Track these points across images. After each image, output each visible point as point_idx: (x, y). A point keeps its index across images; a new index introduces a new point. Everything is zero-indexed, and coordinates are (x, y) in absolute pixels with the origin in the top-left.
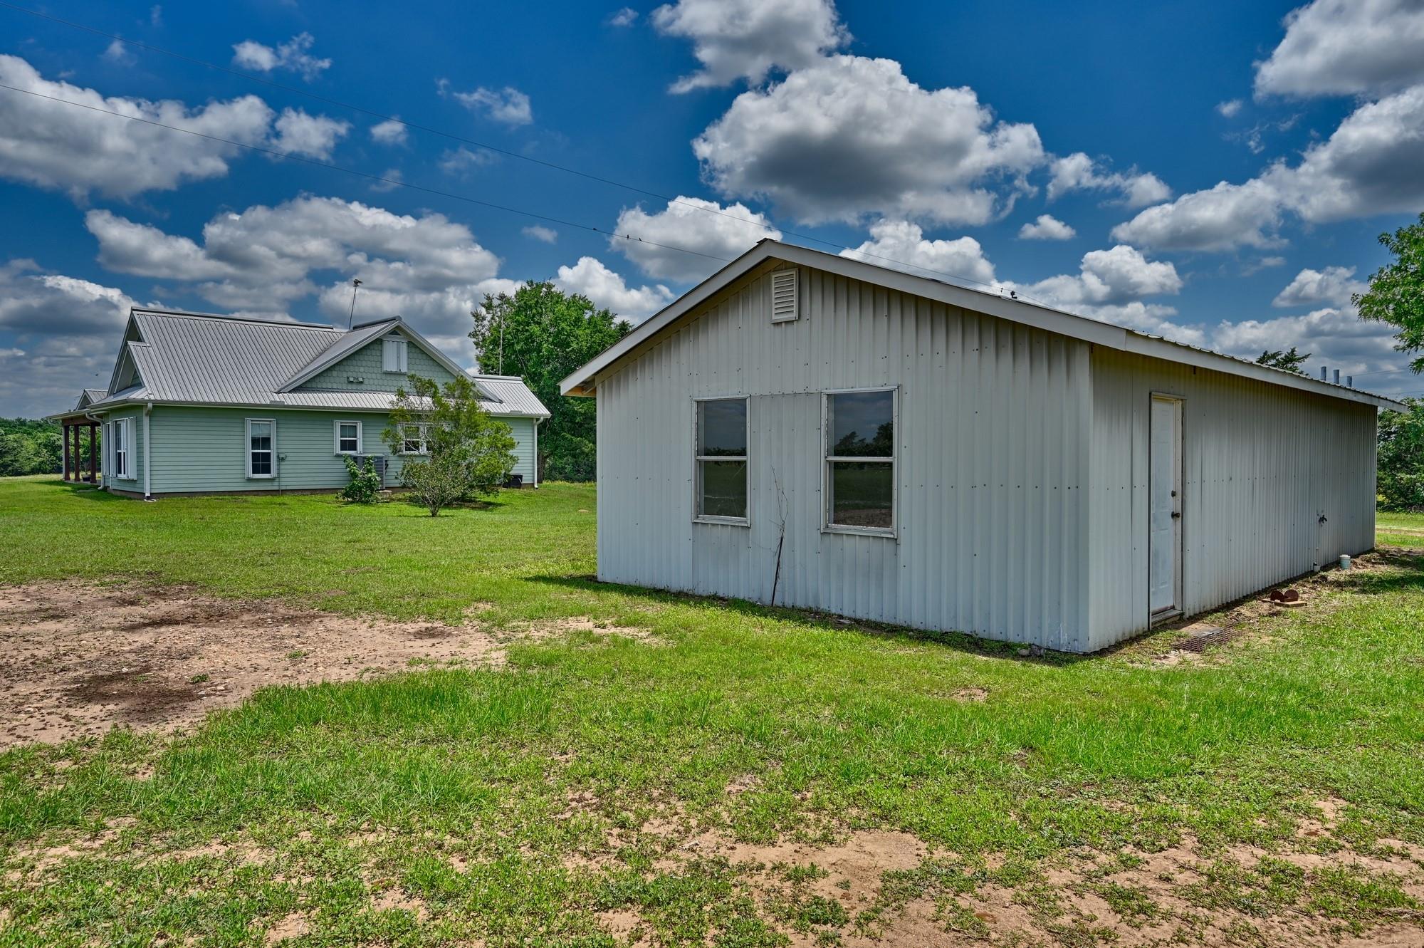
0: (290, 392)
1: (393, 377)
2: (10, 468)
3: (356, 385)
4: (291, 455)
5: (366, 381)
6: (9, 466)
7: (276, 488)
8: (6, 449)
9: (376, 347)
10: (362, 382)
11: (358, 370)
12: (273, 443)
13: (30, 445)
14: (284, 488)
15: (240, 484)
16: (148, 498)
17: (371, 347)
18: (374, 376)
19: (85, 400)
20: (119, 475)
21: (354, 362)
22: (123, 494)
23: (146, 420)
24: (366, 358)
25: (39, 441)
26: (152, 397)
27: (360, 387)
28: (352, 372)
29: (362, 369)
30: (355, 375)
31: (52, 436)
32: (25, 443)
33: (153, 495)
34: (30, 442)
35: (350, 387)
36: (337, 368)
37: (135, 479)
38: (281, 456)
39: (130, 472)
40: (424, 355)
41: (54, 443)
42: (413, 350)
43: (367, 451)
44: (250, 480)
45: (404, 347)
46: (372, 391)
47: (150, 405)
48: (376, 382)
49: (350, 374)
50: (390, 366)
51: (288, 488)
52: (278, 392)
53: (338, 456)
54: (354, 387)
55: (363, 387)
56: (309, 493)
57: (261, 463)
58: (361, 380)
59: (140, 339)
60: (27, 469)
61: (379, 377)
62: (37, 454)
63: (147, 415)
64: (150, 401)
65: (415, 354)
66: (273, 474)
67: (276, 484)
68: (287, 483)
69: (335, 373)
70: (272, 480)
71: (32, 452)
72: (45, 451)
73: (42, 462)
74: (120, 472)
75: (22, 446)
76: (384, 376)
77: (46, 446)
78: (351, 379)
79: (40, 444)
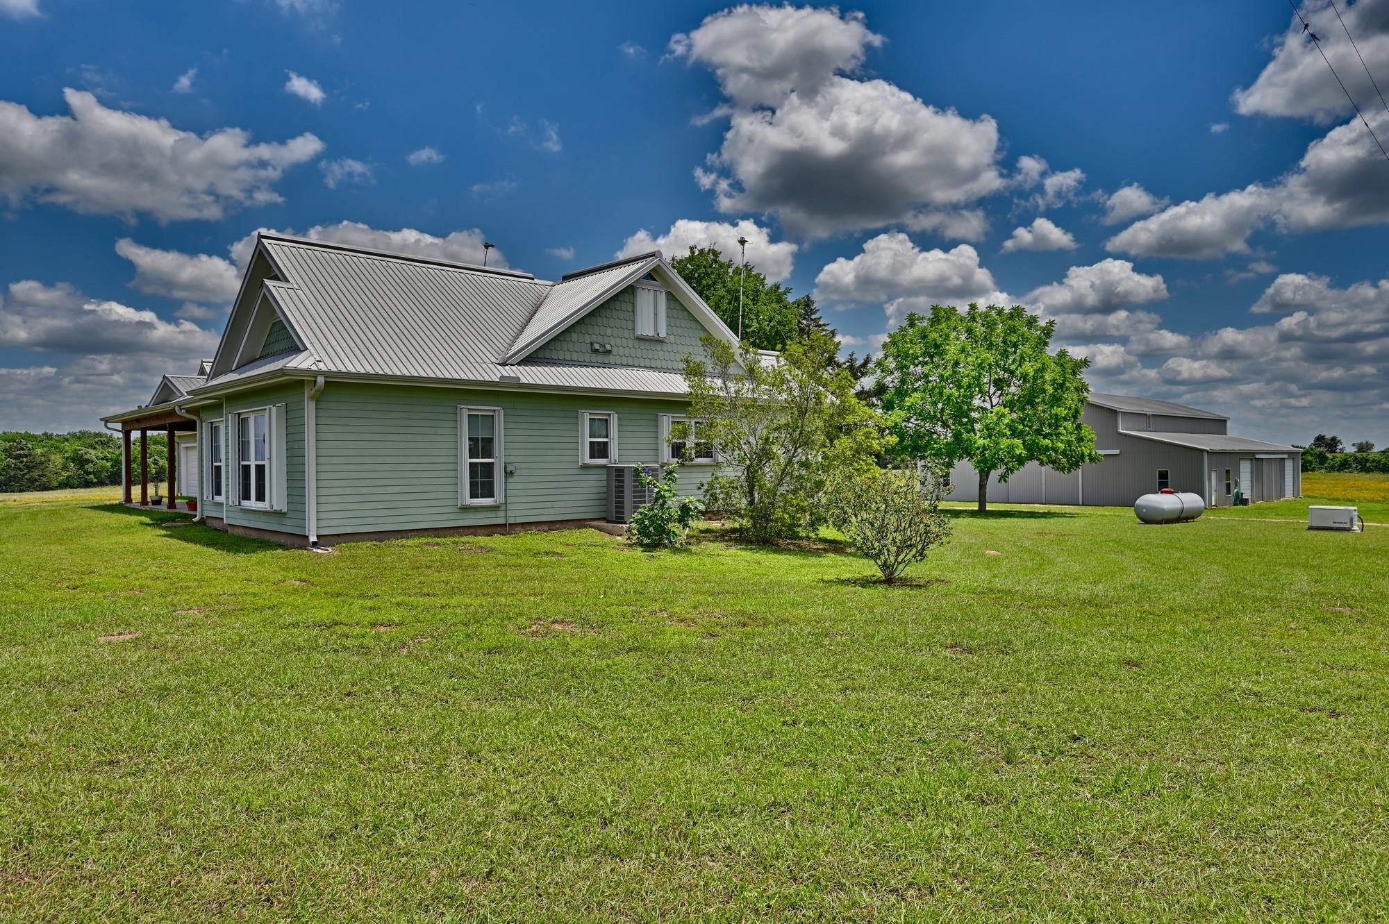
0: (519, 364)
1: (647, 345)
2: (37, 483)
3: (601, 356)
4: (523, 466)
5: (615, 351)
6: (36, 480)
7: (501, 521)
8: (34, 464)
9: (627, 297)
10: (610, 352)
11: (607, 333)
12: (499, 446)
13: (57, 459)
14: (512, 521)
15: (451, 517)
16: (314, 544)
17: (621, 298)
18: (624, 341)
19: (166, 390)
20: (245, 503)
21: (599, 320)
22: (254, 535)
23: (310, 408)
24: (615, 314)
25: (66, 455)
26: (322, 366)
27: (606, 359)
28: (595, 335)
29: (609, 331)
30: (600, 339)
31: (79, 450)
32: (53, 457)
33: (323, 540)
34: (58, 456)
35: (594, 358)
36: (577, 329)
37: (285, 510)
38: (509, 469)
39: (276, 498)
40: (686, 313)
41: (81, 457)
42: (673, 305)
43: (625, 459)
44: (466, 509)
45: (663, 298)
46: (622, 365)
47: (321, 380)
48: (627, 351)
49: (594, 338)
50: (645, 328)
51: (519, 520)
52: (504, 364)
53: (585, 467)
54: (600, 358)
55: (612, 359)
56: (546, 528)
57: (482, 482)
58: (608, 347)
59: (279, 277)
60: (55, 483)
61: (630, 343)
62: (65, 468)
63: (312, 398)
64: (320, 372)
65: (675, 311)
66: (499, 497)
67: (502, 514)
68: (518, 514)
69: (574, 336)
70: (495, 508)
71: (60, 466)
72: (72, 465)
73: (70, 476)
74: (246, 496)
75: (49, 461)
76: (636, 343)
77: (73, 460)
78: (597, 346)
79: (67, 458)
